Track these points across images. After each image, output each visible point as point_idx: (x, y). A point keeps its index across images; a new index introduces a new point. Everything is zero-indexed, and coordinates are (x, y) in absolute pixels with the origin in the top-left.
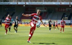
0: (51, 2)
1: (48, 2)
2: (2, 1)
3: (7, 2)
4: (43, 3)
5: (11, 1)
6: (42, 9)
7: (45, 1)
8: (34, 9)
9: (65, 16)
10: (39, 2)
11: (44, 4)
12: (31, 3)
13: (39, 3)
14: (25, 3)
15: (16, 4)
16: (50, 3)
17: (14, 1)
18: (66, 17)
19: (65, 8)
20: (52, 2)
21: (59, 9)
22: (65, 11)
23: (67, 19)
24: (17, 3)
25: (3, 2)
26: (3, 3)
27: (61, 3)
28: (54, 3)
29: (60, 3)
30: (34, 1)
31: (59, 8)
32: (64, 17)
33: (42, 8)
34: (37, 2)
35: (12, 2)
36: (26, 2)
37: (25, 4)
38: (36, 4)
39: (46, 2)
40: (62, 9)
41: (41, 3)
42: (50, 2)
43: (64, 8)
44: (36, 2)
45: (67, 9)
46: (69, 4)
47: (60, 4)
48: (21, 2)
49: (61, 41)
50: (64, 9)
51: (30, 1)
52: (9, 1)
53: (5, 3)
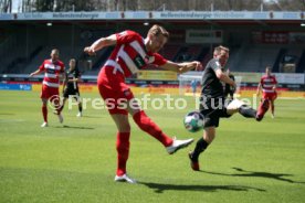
0: (238, 13)
1: (227, 10)
2: (71, 9)
3: (87, 11)
4: (212, 13)
5: (101, 9)
6: (208, 35)
7: (216, 8)
8: (181, 36)
9: (287, 59)
10: (196, 9)
11: (213, 17)
12: (169, 15)
13: (198, 13)
14: (151, 15)
15: (120, 17)
16: (235, 13)
17: (111, 7)
18: (291, 62)
19: (286, 32)
20: (241, 10)
21: (267, 35)
22: (287, 42)
23: (294, 69)
24: (123, 15)
25: (76, 10)
26: (73, 13)
27: (271, 15)
28: (248, 15)
29: (268, 13)
30: (178, 9)
31: (264, 33)
32: (284, 62)
33: (207, 32)
34: (191, 12)
35: (105, 9)
36: (151, 9)
37: (148, 17)
38: (186, 18)
39: (219, 12)
40: (274, 35)
41: (205, 15)
42: (236, 10)
43: (283, 32)
44: (187, 9)
45: (292, 35)
46: (299, 18)
47: (268, 18)
48: (134, 10)
49: (270, 146)
50: (281, 35)
51: (167, 9)
52: (93, 9)
53: (79, 13)
